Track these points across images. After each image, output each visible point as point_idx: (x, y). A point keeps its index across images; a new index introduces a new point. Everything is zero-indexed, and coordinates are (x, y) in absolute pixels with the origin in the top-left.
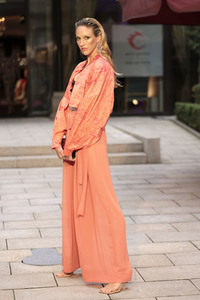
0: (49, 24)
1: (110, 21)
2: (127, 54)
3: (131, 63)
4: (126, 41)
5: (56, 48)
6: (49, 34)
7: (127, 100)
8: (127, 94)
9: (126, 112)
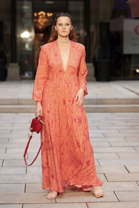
0: (81, 18)
1: (122, 16)
2: (133, 39)
3: (136, 45)
4: (133, 30)
5: (86, 34)
6: (81, 25)
7: (132, 69)
8: (132, 65)
9: (131, 77)
